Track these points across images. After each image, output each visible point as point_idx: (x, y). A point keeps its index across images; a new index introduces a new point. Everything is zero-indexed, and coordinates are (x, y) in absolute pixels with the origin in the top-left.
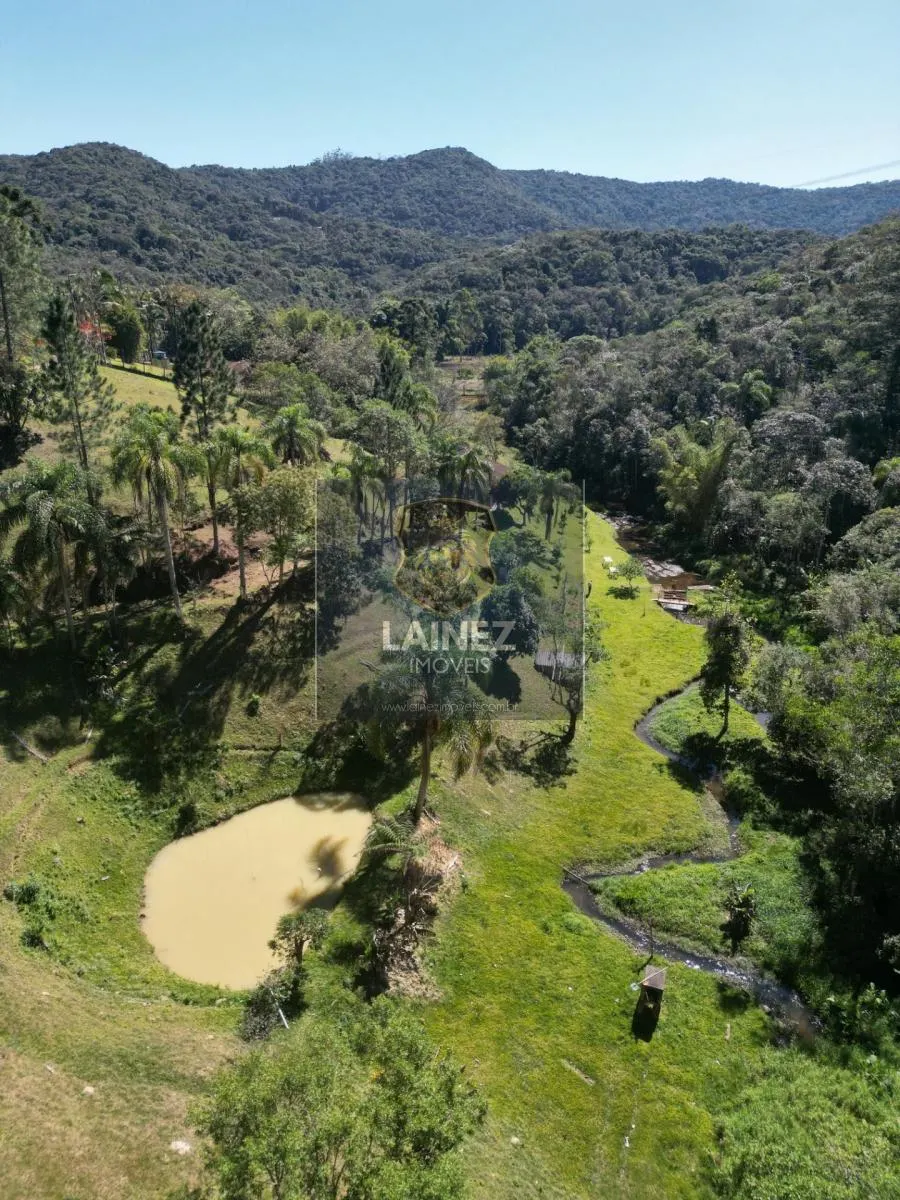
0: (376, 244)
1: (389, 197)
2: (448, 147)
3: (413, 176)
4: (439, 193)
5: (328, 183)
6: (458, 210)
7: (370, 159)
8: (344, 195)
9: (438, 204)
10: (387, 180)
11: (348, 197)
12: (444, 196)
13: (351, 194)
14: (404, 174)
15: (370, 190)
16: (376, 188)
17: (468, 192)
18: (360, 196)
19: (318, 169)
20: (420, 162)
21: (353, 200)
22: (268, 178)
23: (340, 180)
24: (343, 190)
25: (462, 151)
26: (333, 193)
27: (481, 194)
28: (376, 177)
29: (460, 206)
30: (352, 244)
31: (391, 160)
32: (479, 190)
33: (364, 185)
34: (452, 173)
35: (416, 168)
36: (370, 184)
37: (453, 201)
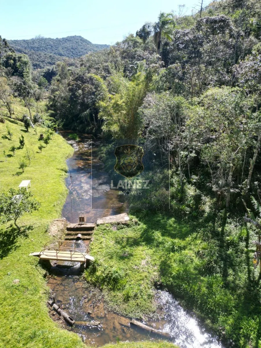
0: (46, 59)
1: (56, 49)
2: (76, 36)
3: (64, 43)
4: (72, 48)
5: (36, 45)
6: (79, 54)
7: (50, 38)
8: (41, 49)
9: (72, 52)
10: (55, 44)
11: (43, 49)
12: (74, 50)
13: (44, 48)
14: (61, 43)
15: (50, 47)
16: (52, 47)
17: (82, 48)
18: (47, 49)
19: (33, 41)
20: (66, 39)
21: (44, 50)
22: (15, 43)
23: (40, 44)
24: (41, 47)
25: (80, 37)
26: (38, 48)
27: (86, 49)
28: (52, 43)
29: (79, 52)
30: (38, 59)
31: (57, 38)
32: (85, 48)
33: (48, 45)
34: (77, 43)
35: (65, 41)
36: (50, 45)
37: (77, 51)
